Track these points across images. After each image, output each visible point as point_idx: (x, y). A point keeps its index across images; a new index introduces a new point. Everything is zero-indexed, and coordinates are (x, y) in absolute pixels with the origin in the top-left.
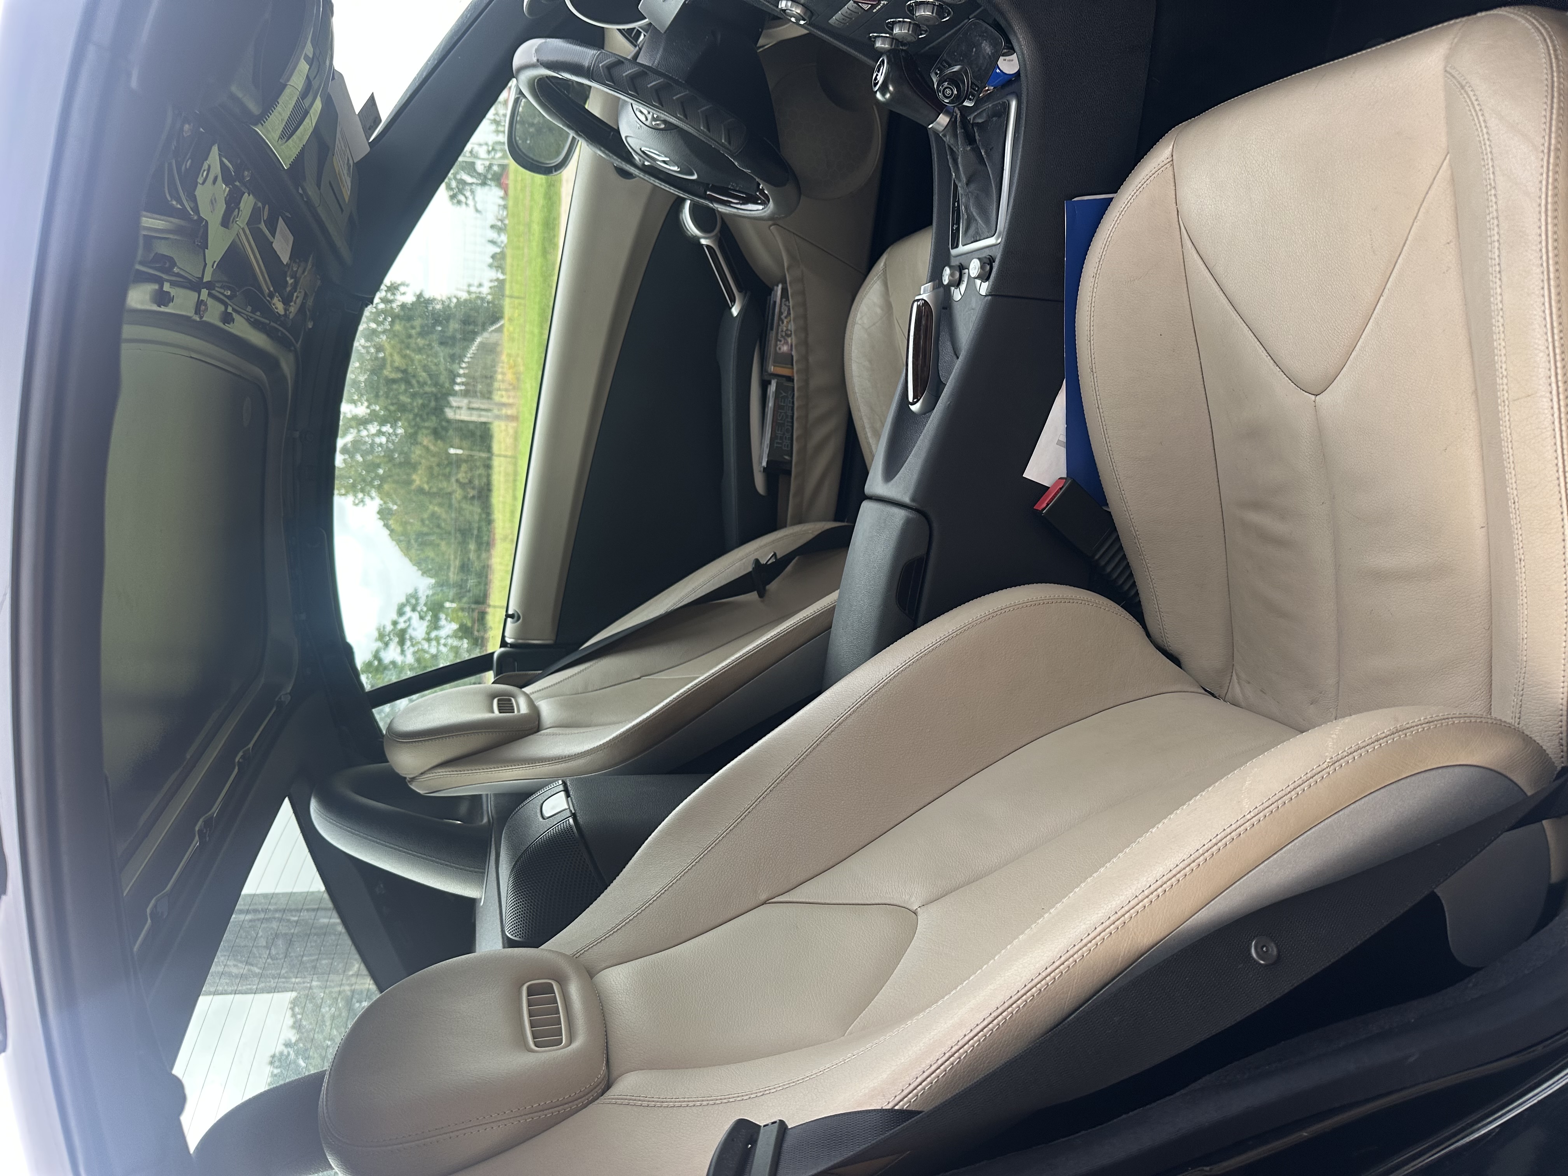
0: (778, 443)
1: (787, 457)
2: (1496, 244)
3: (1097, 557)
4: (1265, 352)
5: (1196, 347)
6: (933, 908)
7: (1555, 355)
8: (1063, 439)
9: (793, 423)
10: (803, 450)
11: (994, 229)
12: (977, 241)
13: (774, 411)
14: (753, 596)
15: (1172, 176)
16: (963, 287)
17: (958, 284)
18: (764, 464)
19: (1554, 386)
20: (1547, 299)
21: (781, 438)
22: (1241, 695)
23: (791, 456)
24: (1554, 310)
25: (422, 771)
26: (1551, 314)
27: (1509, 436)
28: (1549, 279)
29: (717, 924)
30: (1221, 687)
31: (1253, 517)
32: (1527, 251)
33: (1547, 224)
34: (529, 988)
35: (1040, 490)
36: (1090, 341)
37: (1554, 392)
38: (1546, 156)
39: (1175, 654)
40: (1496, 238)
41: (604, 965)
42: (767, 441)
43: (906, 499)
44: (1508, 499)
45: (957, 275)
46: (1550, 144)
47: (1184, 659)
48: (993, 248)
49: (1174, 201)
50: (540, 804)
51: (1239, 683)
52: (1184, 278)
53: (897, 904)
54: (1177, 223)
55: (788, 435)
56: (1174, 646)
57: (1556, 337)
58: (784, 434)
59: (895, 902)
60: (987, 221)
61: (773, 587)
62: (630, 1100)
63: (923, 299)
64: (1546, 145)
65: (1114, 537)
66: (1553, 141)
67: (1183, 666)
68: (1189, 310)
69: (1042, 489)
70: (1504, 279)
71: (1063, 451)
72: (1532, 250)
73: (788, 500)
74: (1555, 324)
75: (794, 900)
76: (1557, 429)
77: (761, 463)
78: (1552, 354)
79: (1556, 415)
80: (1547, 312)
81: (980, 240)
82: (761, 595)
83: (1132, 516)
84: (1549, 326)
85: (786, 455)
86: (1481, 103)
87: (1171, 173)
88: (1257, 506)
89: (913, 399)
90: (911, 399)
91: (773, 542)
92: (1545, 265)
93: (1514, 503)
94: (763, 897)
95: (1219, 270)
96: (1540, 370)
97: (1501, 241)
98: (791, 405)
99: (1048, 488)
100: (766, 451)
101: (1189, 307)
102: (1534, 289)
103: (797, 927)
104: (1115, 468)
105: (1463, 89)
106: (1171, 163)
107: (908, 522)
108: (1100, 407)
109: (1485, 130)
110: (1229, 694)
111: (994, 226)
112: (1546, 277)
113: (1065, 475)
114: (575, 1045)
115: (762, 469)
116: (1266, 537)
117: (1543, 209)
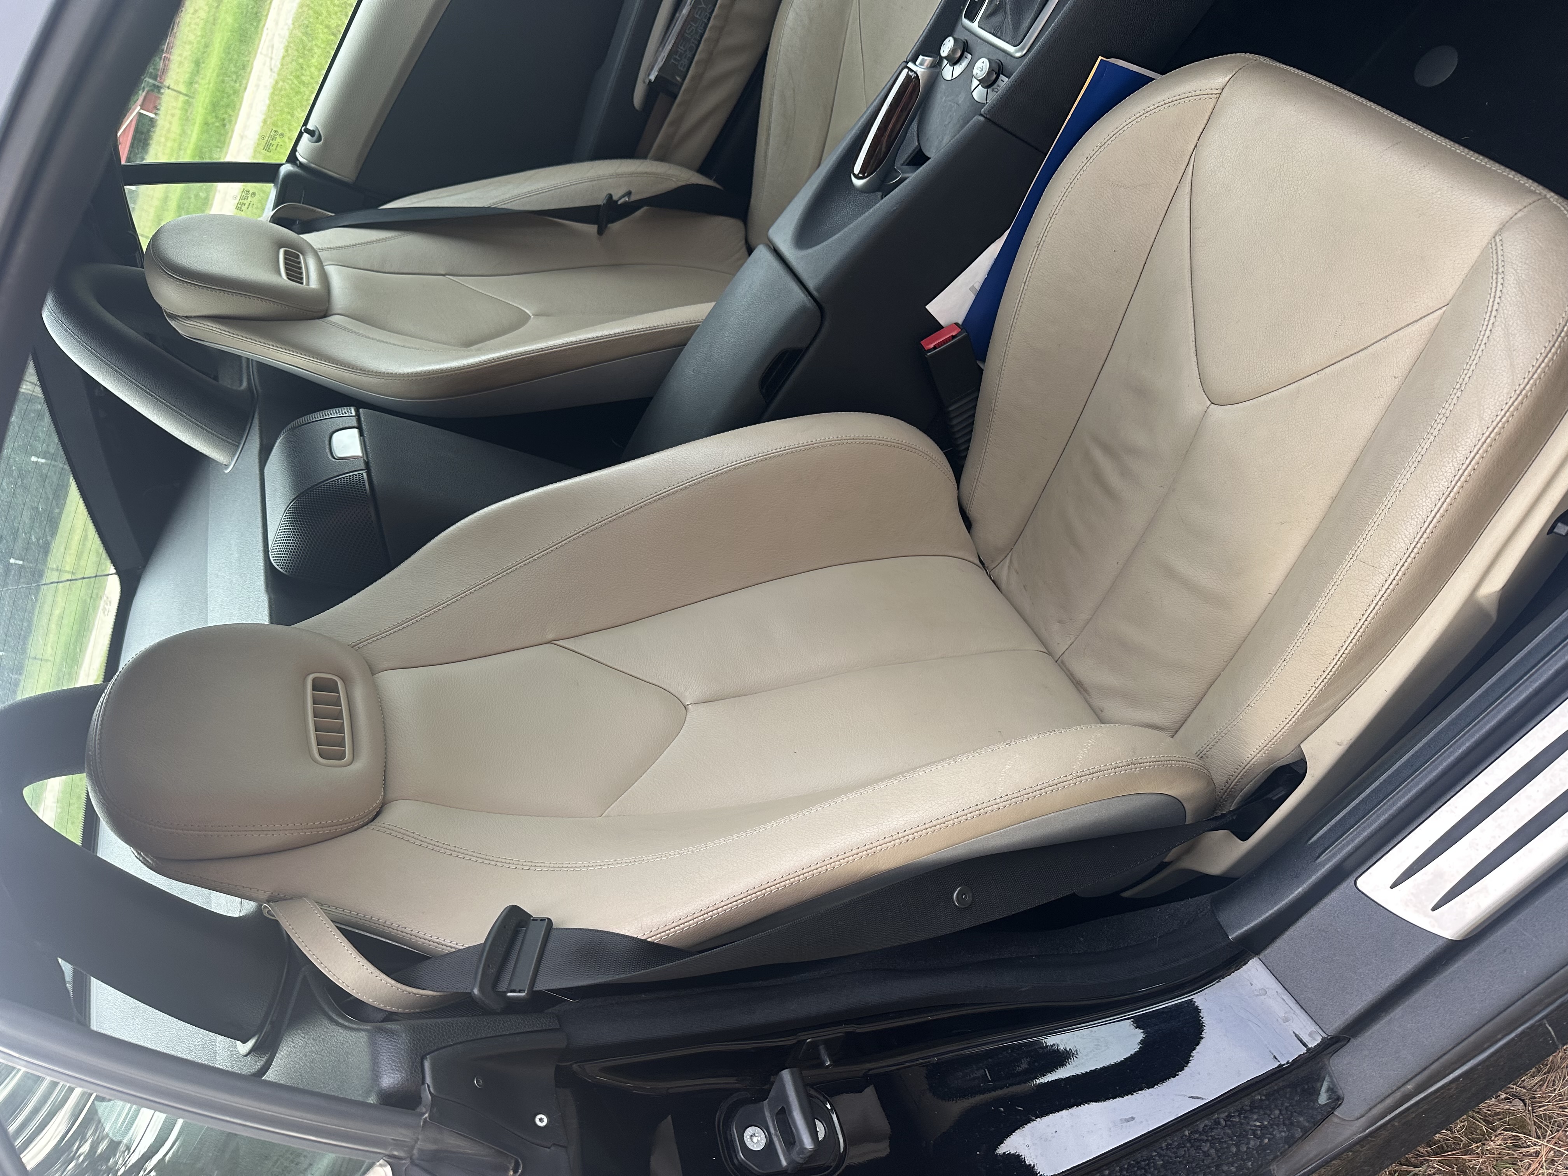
0: (675, 59)
1: (678, 79)
2: (1432, 438)
3: (950, 409)
4: (1193, 335)
5: (1137, 279)
6: (703, 709)
7: (1412, 551)
8: (978, 287)
9: (700, 42)
10: (699, 77)
11: (1020, 40)
12: (996, 36)
13: (686, 20)
14: (593, 229)
15: (1211, 110)
16: (959, 69)
17: (955, 62)
18: (652, 77)
19: (1395, 572)
20: (1436, 510)
21: (681, 56)
22: (1005, 578)
23: (684, 79)
24: (1435, 520)
25: (188, 315)
26: (1431, 522)
27: (1339, 580)
28: (1448, 496)
29: (500, 651)
30: (992, 561)
31: (1098, 454)
32: (1449, 463)
33: (1477, 453)
34: (314, 680)
35: (935, 326)
36: (1051, 218)
37: (1392, 577)
38: (1515, 396)
39: (971, 519)
40: (1435, 433)
41: (385, 666)
42: (665, 53)
43: (811, 284)
44: (1307, 618)
45: (959, 54)
46: (1524, 388)
47: (976, 527)
48: (1009, 57)
49: (1199, 135)
50: (331, 430)
51: (1009, 567)
52: (1164, 212)
53: (672, 692)
54: (1189, 157)
55: (689, 55)
56: (974, 512)
57: (1422, 541)
58: (686, 51)
59: (670, 690)
60: (1017, 25)
61: (615, 227)
62: (404, 834)
63: (915, 73)
64: (1522, 387)
65: (973, 396)
66: (1528, 388)
67: (972, 530)
68: (1151, 244)
69: (937, 326)
70: (1418, 471)
71: (971, 297)
72: (1453, 465)
73: (661, 127)
74: (1428, 531)
75: (579, 651)
76: (1375, 602)
77: (649, 75)
78: (1410, 550)
79: (1381, 593)
80: (1430, 519)
81: (999, 38)
82: (600, 232)
83: (999, 392)
84: (1423, 529)
85: (679, 76)
86: (1502, 305)
87: (1212, 106)
88: (1107, 449)
89: (859, 173)
90: (857, 169)
91: (631, 174)
92: (1453, 483)
93: (1309, 624)
94: (550, 637)
95: (1199, 234)
96: (1394, 555)
97: (1437, 439)
98: (706, 21)
99: (942, 327)
100: (660, 63)
101: (1153, 240)
102: (1433, 495)
103: (578, 685)
104: (1009, 344)
105: (1497, 274)
106: (1218, 95)
107: (803, 310)
108: (1027, 283)
109: (1488, 332)
110: (997, 570)
111: (1021, 37)
112: (1447, 493)
113: (960, 322)
114: (358, 765)
115: (647, 81)
116: (1098, 477)
117: (1483, 440)
